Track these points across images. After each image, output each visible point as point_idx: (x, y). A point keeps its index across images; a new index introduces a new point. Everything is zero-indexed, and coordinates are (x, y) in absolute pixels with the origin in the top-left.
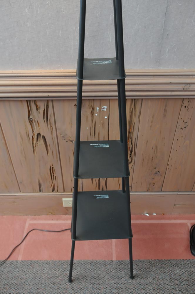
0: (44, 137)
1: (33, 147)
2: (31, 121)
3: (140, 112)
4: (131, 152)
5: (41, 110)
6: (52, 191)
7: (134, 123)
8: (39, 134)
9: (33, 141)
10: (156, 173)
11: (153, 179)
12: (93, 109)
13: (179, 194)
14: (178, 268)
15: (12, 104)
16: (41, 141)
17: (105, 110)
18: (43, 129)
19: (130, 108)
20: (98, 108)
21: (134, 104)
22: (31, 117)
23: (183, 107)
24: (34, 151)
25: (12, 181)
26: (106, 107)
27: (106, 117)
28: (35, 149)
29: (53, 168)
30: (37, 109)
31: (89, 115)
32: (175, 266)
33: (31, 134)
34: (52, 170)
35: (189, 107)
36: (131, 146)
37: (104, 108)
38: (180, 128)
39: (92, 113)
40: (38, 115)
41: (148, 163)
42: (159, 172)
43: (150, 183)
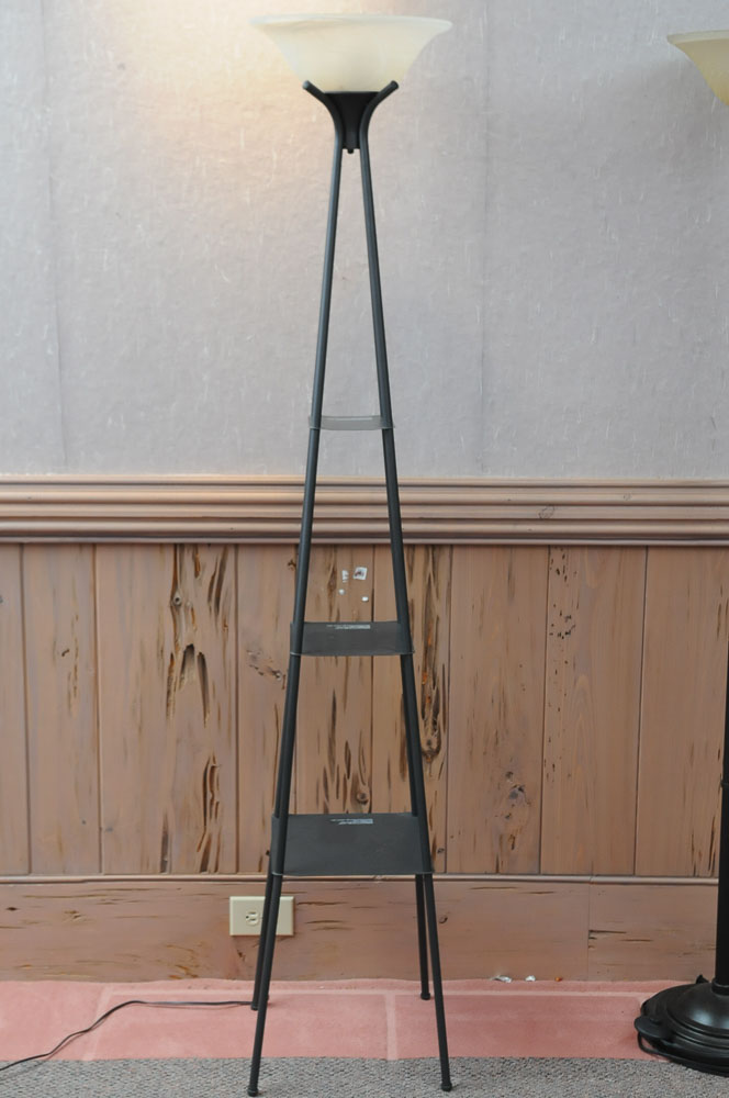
0: (202, 657)
1: (169, 693)
2: (175, 606)
3: (449, 584)
4: (436, 713)
5: (206, 577)
6: (199, 870)
7: (438, 619)
8: (191, 648)
9: (171, 670)
10: (514, 796)
11: (507, 817)
12: (334, 573)
13: (593, 883)
14: (596, 1074)
15: (139, 557)
16: (193, 672)
17: (363, 578)
18: (202, 633)
19: (425, 573)
20: (345, 573)
21: (434, 562)
22: (177, 595)
23: (553, 573)
24: (168, 705)
25: (84, 822)
26: (364, 570)
27: (365, 599)
28: (171, 698)
29: (213, 768)
30: (197, 574)
31: (323, 590)
32: (583, 1070)
33: (169, 648)
34: (209, 777)
35: (567, 573)
36: (434, 692)
37: (360, 573)
38: (555, 635)
39: (332, 588)
40: (195, 591)
41: (485, 753)
42: (520, 789)
43: (501, 838)
